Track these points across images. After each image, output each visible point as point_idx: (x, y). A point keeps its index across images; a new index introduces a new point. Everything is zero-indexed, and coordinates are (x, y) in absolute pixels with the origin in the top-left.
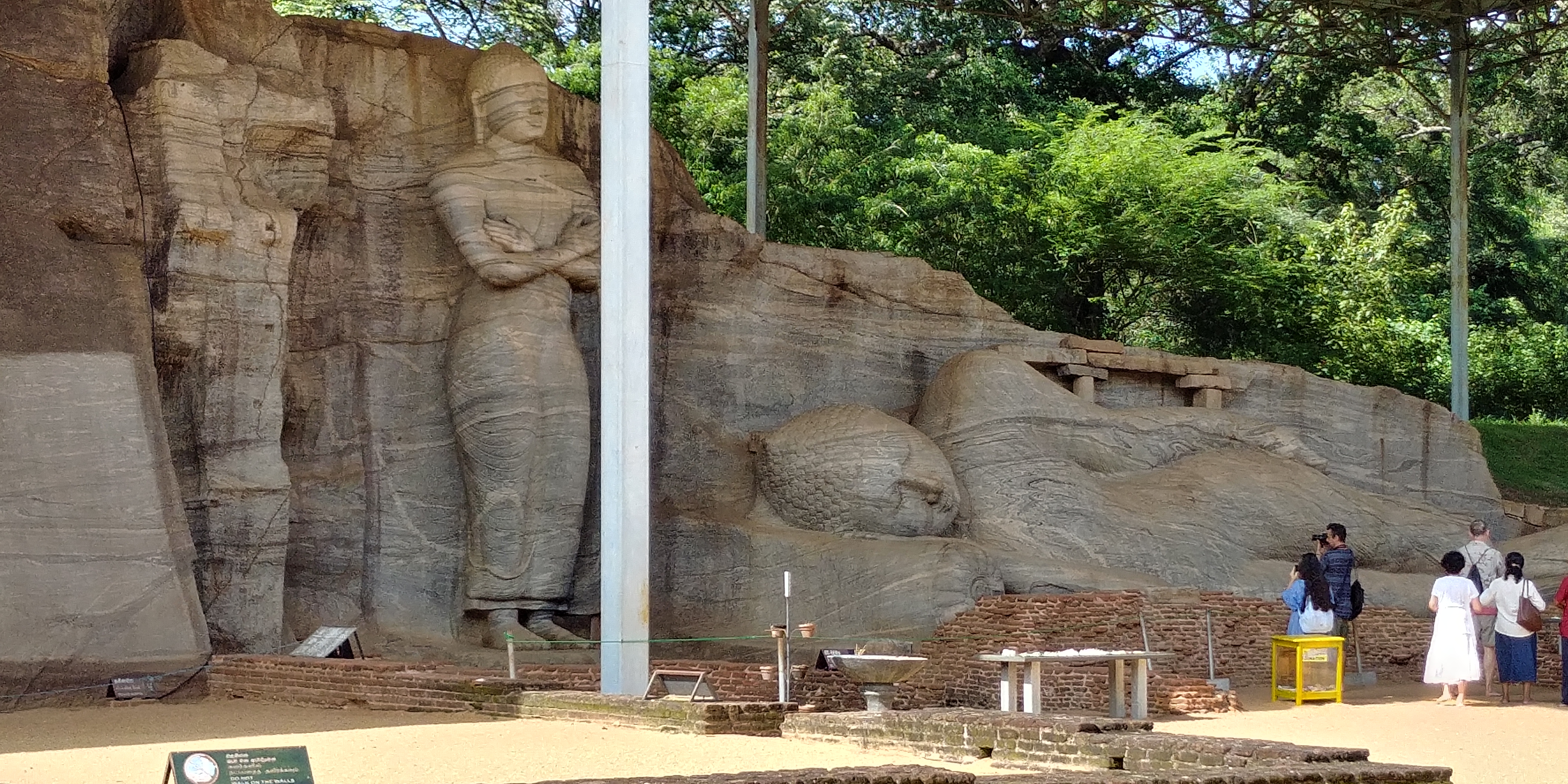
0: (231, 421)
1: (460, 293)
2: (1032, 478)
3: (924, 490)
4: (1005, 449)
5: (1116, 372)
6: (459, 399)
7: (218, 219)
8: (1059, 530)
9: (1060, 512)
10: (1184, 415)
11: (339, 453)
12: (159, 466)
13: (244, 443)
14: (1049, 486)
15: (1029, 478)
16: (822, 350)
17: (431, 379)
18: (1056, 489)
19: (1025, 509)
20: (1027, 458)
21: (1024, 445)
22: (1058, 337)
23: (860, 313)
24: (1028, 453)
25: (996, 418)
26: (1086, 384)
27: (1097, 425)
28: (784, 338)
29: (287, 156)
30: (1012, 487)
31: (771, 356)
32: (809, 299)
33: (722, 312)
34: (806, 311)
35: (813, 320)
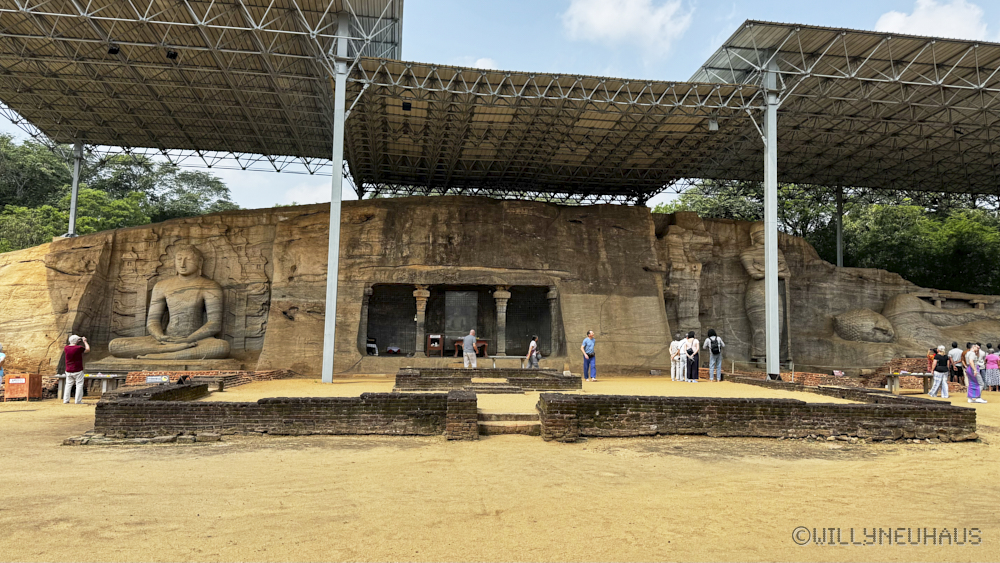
0: (686, 313)
1: (748, 282)
2: (918, 328)
3: (882, 330)
4: (909, 320)
5: (948, 300)
6: (748, 307)
7: (681, 266)
8: (926, 342)
9: (926, 337)
10: (969, 310)
11: (717, 320)
12: (664, 322)
13: (689, 317)
14: (923, 330)
15: (916, 328)
16: (855, 294)
17: (740, 302)
18: (925, 331)
19: (915, 336)
20: (916, 322)
21: (915, 319)
22: (930, 290)
23: (866, 285)
25: (906, 312)
26: (939, 302)
27: (940, 313)
28: (843, 291)
29: (701, 250)
30: (911, 330)
31: (839, 296)
32: (850, 281)
33: (825, 285)
34: (849, 284)
35: (851, 286)
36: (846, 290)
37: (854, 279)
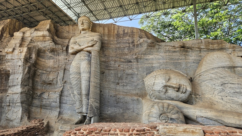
0: (13, 82)
2: (223, 83)
4: (213, 76)
7: (10, 50)
8: (234, 98)
9: (235, 93)
13: (15, 85)
14: (230, 85)
15: (222, 83)
16: (179, 61)
18: (232, 86)
19: (220, 92)
20: (221, 78)
21: (220, 74)
23: (191, 52)
24: (222, 76)
25: (211, 68)
28: (169, 60)
30: (215, 86)
31: (165, 64)
32: (174, 52)
33: (151, 57)
34: (174, 54)
35: (176, 55)
36: (172, 59)
37: (177, 49)
